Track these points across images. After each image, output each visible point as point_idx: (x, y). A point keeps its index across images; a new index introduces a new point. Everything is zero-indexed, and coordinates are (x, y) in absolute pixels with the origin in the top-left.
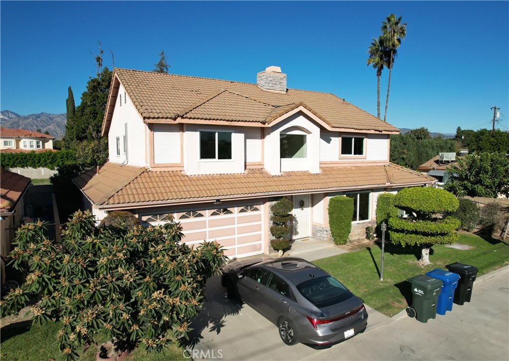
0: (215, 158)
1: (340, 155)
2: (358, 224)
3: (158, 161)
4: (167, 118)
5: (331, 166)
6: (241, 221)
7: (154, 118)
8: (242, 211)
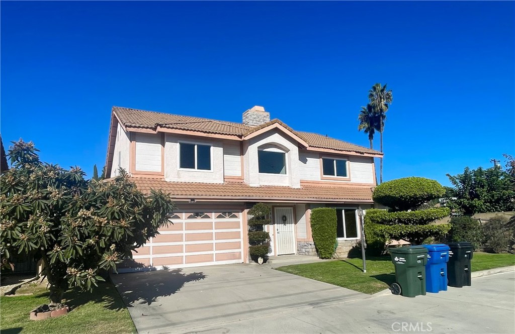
0: (194, 168)
1: (321, 175)
2: (346, 241)
3: (138, 168)
4: (147, 128)
5: (313, 185)
6: (218, 226)
7: (135, 127)
8: (219, 217)
